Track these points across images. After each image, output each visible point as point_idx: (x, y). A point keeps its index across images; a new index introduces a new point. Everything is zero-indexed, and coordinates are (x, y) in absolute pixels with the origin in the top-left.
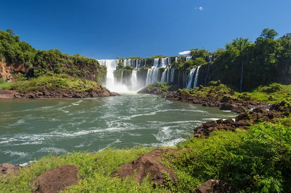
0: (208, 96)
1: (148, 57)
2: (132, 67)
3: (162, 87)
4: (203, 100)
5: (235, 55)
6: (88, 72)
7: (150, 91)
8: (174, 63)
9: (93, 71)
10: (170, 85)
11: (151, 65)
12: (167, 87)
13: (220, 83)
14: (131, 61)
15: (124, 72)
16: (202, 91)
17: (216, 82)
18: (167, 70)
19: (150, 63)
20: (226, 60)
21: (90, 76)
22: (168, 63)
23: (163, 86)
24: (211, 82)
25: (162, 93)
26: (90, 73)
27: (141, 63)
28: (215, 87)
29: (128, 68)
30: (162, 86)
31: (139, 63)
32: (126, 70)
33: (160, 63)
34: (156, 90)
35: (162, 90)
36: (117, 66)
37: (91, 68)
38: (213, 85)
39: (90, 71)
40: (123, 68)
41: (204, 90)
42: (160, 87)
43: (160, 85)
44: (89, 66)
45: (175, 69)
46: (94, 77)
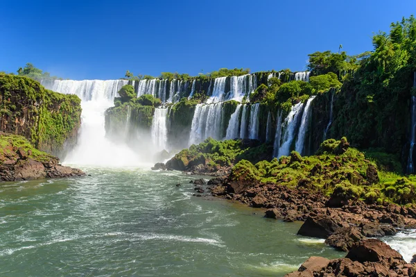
0: (302, 183)
1: (201, 74)
2: (158, 100)
3: (221, 154)
4: (283, 197)
5: (393, 65)
6: (6, 111)
7: (186, 163)
9: (19, 108)
10: (242, 149)
11: (206, 93)
12: (233, 155)
13: (346, 147)
15: (133, 113)
16: (294, 168)
17: (336, 143)
18: (242, 107)
19: (204, 88)
20: (370, 80)
21: (12, 124)
23: (225, 151)
24: (326, 142)
25: (216, 170)
26: (10, 113)
27: (183, 90)
28: (332, 157)
29: (145, 101)
30: (221, 150)
31: (176, 90)
32: (139, 105)
33: (228, 88)
34: (202, 160)
35: (217, 162)
37: (14, 101)
39: (12, 110)
40: (133, 101)
41: (302, 167)
42: (216, 153)
43: (218, 148)
44: (9, 96)
45: (260, 106)
46: (22, 125)
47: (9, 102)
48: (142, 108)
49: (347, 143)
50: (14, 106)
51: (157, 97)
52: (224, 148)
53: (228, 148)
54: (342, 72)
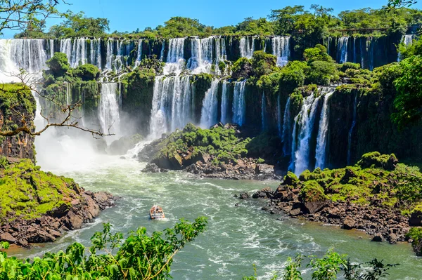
4: (366, 218)
7: (180, 160)
8: (242, 64)
11: (158, 58)
13: (396, 163)
14: (88, 45)
15: (74, 91)
16: (354, 183)
17: (384, 158)
18: (220, 85)
19: (156, 52)
21: (16, 146)
22: (214, 56)
23: (219, 143)
24: (372, 154)
28: (386, 173)
29: (84, 74)
30: (215, 142)
31: (115, 53)
32: (80, 81)
33: (188, 53)
36: (47, 68)
37: (15, 120)
38: (378, 165)
40: (69, 75)
41: (361, 183)
42: (210, 146)
43: (210, 140)
44: (11, 115)
45: (246, 85)
46: (25, 146)
47: (10, 121)
48: (86, 85)
49: (397, 160)
50: (16, 126)
51: (89, 62)
52: (217, 139)
53: (222, 139)
54: (325, 40)
